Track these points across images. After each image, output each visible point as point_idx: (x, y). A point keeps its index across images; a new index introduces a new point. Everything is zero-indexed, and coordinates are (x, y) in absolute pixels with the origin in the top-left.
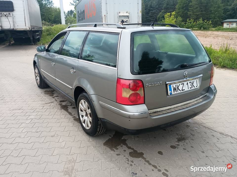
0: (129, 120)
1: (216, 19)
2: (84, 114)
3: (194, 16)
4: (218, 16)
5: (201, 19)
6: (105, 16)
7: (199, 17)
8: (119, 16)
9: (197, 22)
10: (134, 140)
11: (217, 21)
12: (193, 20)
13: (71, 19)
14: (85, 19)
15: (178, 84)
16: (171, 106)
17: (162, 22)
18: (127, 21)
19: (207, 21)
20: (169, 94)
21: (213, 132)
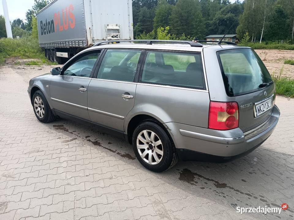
0: (227, 147)
1: (198, 34)
2: (146, 147)
3: (174, 31)
4: (200, 32)
5: (184, 35)
6: (90, 28)
7: (180, 32)
8: (108, 29)
9: (180, 38)
10: (206, 171)
11: (200, 36)
12: (175, 36)
13: (19, 31)
14: (54, 32)
15: (260, 105)
16: (255, 128)
17: (140, 36)
18: (117, 35)
19: (191, 37)
20: (255, 116)
21: (275, 153)
